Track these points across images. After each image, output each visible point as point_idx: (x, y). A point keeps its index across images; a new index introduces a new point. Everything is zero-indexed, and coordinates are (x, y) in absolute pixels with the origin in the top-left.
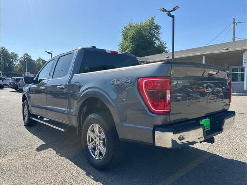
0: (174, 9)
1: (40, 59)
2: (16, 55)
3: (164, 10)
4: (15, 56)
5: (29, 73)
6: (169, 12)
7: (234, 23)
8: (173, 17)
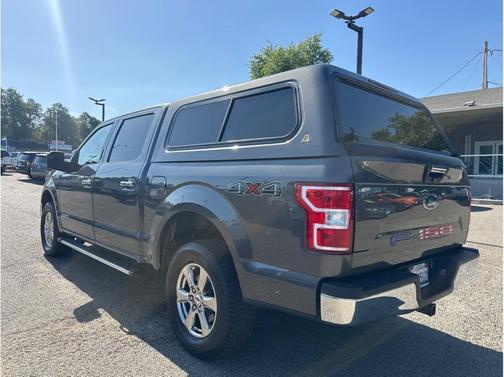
0: (363, 14)
1: (85, 116)
2: (37, 106)
3: (341, 15)
4: (34, 108)
5: (63, 142)
6: (351, 18)
7: (486, 50)
8: (360, 31)
